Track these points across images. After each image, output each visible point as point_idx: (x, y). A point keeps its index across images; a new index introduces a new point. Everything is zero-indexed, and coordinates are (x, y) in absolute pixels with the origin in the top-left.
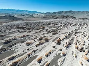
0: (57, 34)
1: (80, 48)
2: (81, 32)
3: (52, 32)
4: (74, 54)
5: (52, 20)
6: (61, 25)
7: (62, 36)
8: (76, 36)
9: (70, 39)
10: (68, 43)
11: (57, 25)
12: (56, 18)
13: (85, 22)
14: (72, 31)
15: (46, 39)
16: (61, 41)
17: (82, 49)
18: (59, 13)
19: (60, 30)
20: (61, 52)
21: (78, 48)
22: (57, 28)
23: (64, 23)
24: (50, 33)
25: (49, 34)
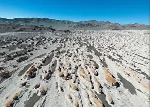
0: (27, 59)
1: (65, 75)
2: (65, 51)
3: (15, 57)
4: (59, 85)
5: (13, 34)
6: (33, 43)
7: (37, 62)
8: (59, 58)
9: (51, 64)
10: (47, 71)
11: (24, 43)
12: (21, 30)
13: (68, 37)
14: (53, 51)
15: (3, 74)
16: (36, 70)
17: (69, 75)
18: (26, 20)
19: (31, 52)
20: (38, 89)
21: (63, 76)
22: (25, 49)
23: (37, 39)
24: (12, 59)
25: (10, 62)
